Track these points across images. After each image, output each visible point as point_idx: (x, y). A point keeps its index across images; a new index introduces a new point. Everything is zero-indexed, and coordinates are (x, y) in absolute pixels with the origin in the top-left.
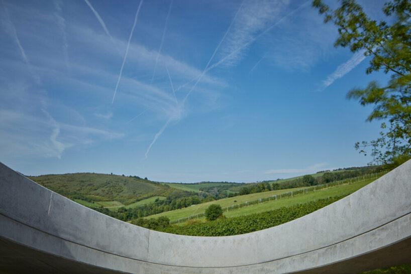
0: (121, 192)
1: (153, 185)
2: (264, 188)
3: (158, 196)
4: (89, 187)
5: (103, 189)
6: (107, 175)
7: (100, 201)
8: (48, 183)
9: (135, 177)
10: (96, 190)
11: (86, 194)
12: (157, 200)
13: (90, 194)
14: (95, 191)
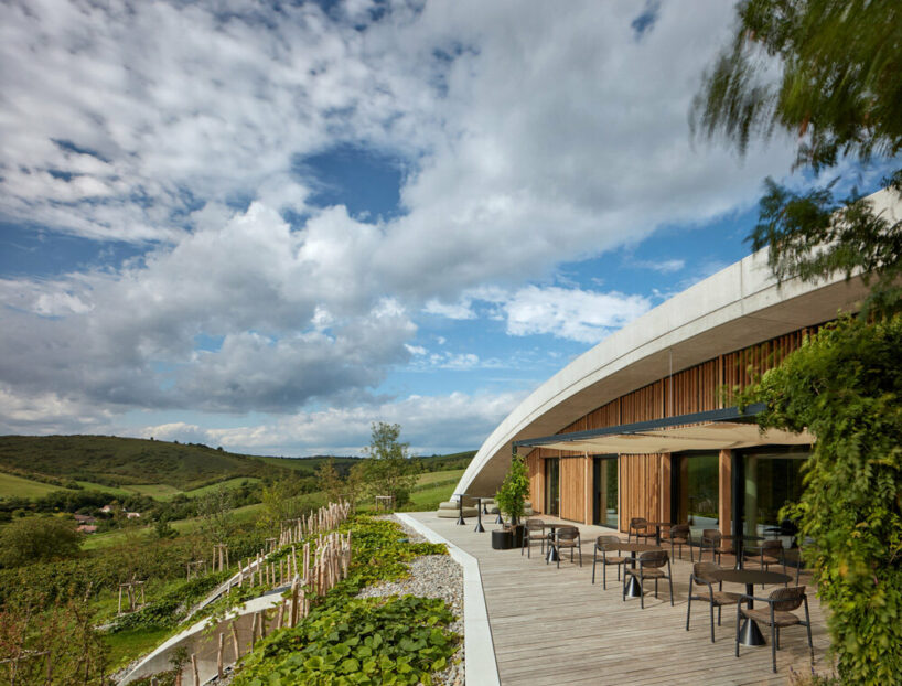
0: (172, 470)
1: (235, 461)
2: (423, 468)
3: (247, 476)
4: (106, 461)
5: (137, 464)
6: (143, 440)
7: (131, 484)
8: (7, 451)
9: (199, 445)
10: (119, 465)
11: (101, 472)
12: (244, 484)
13: (109, 473)
14: (118, 468)
